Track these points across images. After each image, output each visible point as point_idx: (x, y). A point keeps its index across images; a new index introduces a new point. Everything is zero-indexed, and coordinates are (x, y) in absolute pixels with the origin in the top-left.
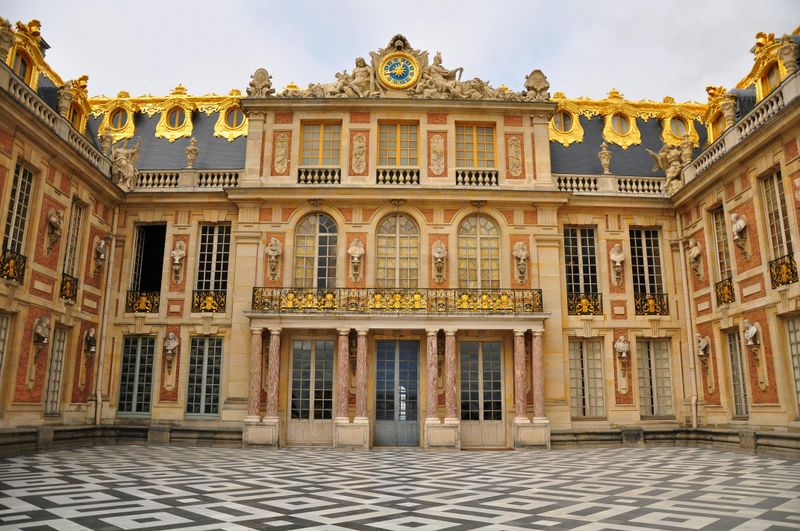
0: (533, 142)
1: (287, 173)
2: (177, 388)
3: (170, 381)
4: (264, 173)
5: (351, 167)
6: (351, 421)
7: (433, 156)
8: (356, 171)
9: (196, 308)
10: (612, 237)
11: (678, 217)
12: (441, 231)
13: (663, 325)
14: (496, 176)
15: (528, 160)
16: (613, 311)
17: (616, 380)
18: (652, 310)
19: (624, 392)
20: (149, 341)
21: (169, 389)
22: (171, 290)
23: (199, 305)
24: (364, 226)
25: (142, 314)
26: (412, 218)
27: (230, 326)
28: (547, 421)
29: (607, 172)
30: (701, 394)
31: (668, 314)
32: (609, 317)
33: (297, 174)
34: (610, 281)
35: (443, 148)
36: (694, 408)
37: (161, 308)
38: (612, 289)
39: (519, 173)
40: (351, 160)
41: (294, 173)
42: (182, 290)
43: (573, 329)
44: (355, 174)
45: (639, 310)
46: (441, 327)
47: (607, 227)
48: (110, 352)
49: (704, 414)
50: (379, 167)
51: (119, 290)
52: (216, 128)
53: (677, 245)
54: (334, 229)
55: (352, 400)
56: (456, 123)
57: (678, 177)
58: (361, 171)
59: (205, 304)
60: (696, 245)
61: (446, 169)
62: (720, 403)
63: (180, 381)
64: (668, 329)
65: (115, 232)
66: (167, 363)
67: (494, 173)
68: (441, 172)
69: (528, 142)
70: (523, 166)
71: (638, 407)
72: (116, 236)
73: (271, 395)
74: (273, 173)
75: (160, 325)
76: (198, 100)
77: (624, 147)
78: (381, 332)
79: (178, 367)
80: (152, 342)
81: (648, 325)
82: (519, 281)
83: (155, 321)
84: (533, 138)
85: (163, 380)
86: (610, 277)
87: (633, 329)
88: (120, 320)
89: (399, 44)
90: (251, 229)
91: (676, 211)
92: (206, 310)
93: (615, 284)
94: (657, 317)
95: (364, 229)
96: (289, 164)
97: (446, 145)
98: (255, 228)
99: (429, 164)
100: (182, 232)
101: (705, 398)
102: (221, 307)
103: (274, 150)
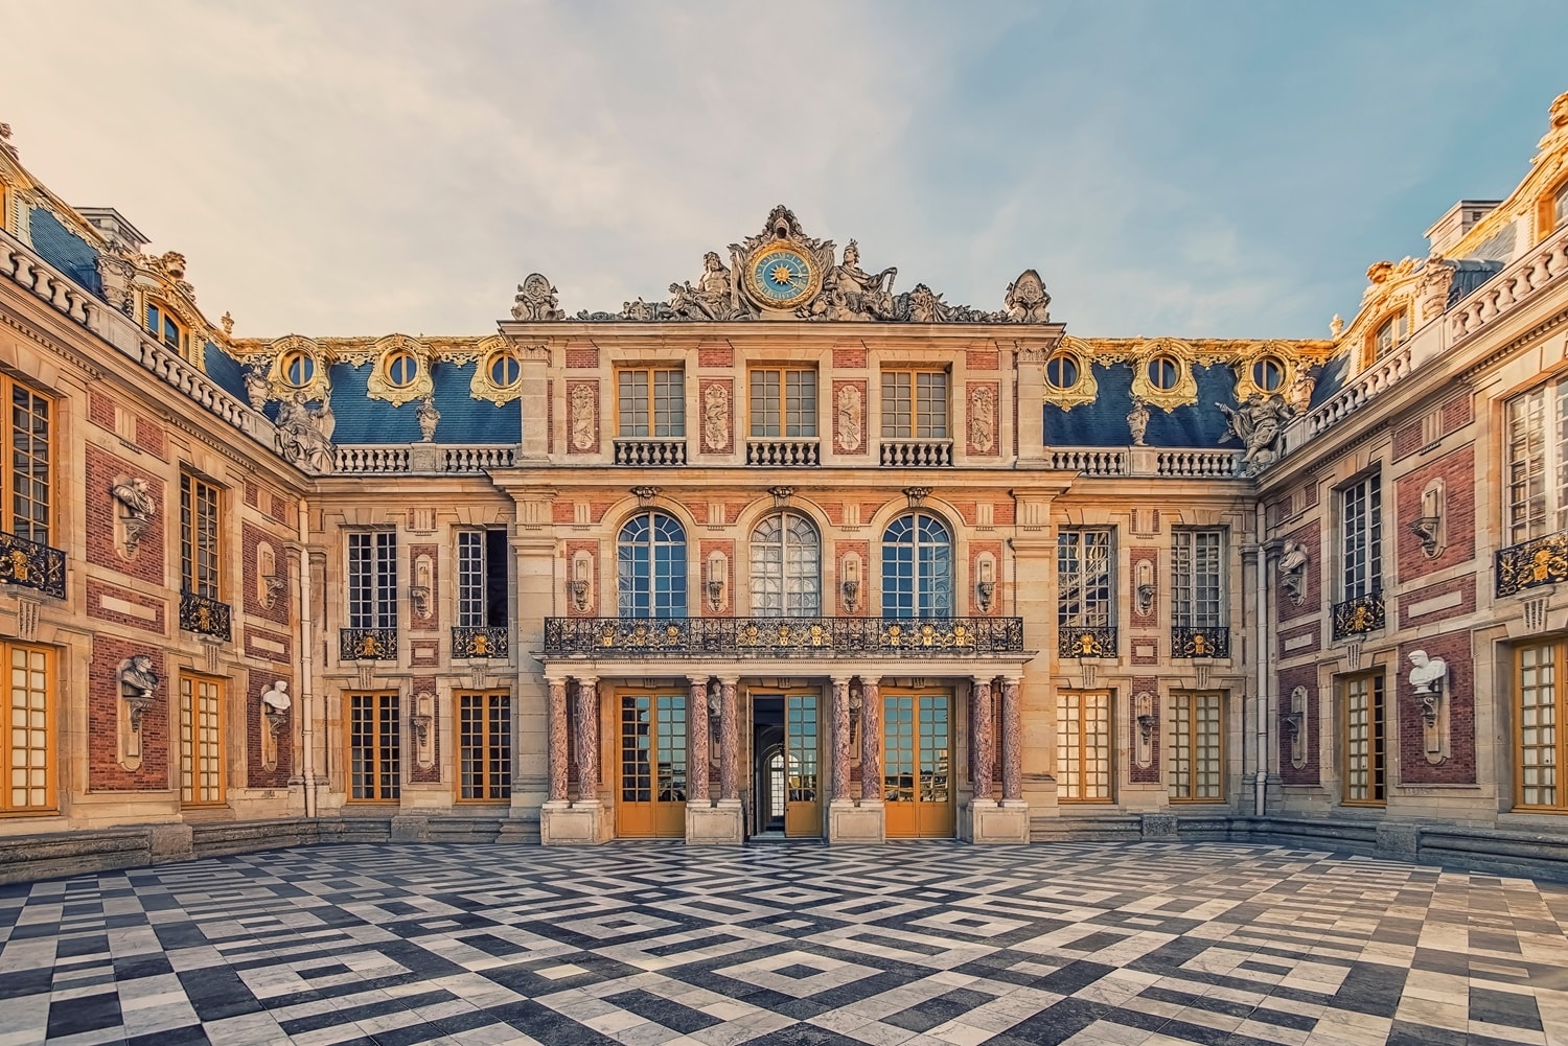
0: (1016, 396)
1: (596, 449)
2: (438, 764)
3: (426, 756)
4: (556, 449)
5: (703, 440)
6: (714, 805)
7: (843, 419)
8: (712, 445)
9: (459, 652)
10: (1140, 543)
11: (1261, 509)
12: (854, 536)
13: (1216, 671)
14: (949, 451)
15: (1007, 424)
16: (1134, 652)
17: (1133, 749)
18: (1199, 650)
19: (1145, 766)
20: (390, 700)
21: (426, 766)
22: (414, 627)
23: (464, 648)
24: (727, 529)
25: (370, 662)
26: (808, 519)
27: (516, 676)
28: (1026, 805)
29: (1140, 442)
30: (1277, 769)
31: (1226, 655)
32: (1127, 661)
33: (613, 450)
34: (1132, 608)
35: (859, 407)
36: (1261, 789)
37: (400, 653)
38: (1135, 621)
39: (988, 446)
40: (702, 427)
41: (608, 449)
42: (435, 628)
43: (1067, 677)
44: (710, 451)
45: (1178, 652)
46: (856, 673)
47: (1134, 529)
48: (322, 717)
49: (1279, 797)
50: (750, 439)
51: (325, 629)
52: (473, 385)
53: (1255, 554)
54: (680, 536)
55: (715, 776)
56: (883, 365)
57: (1270, 446)
58: (721, 446)
59: (474, 647)
60: (1297, 549)
61: (864, 441)
62: (1318, 782)
63: (441, 754)
64: (1224, 678)
65: (305, 539)
66: (418, 731)
67: (945, 447)
68: (855, 446)
69: (1007, 395)
70: (996, 434)
71: (1165, 786)
72: (307, 546)
73: (588, 770)
74: (572, 449)
75: (402, 676)
76: (439, 342)
77: (1168, 410)
78: (760, 680)
79: (437, 735)
80: (396, 700)
81: (1191, 671)
82: (981, 608)
83: (393, 672)
84: (1016, 388)
85: (414, 754)
86: (1132, 603)
87: (1166, 678)
88: (332, 670)
89: (782, 224)
90: (539, 533)
91: (1260, 499)
92: (475, 656)
93: (1140, 611)
94: (1209, 660)
95: (729, 533)
96: (597, 433)
97: (864, 403)
98: (546, 531)
99: (836, 433)
100: (423, 540)
101: (1283, 775)
102: (501, 651)
103: (570, 412)
